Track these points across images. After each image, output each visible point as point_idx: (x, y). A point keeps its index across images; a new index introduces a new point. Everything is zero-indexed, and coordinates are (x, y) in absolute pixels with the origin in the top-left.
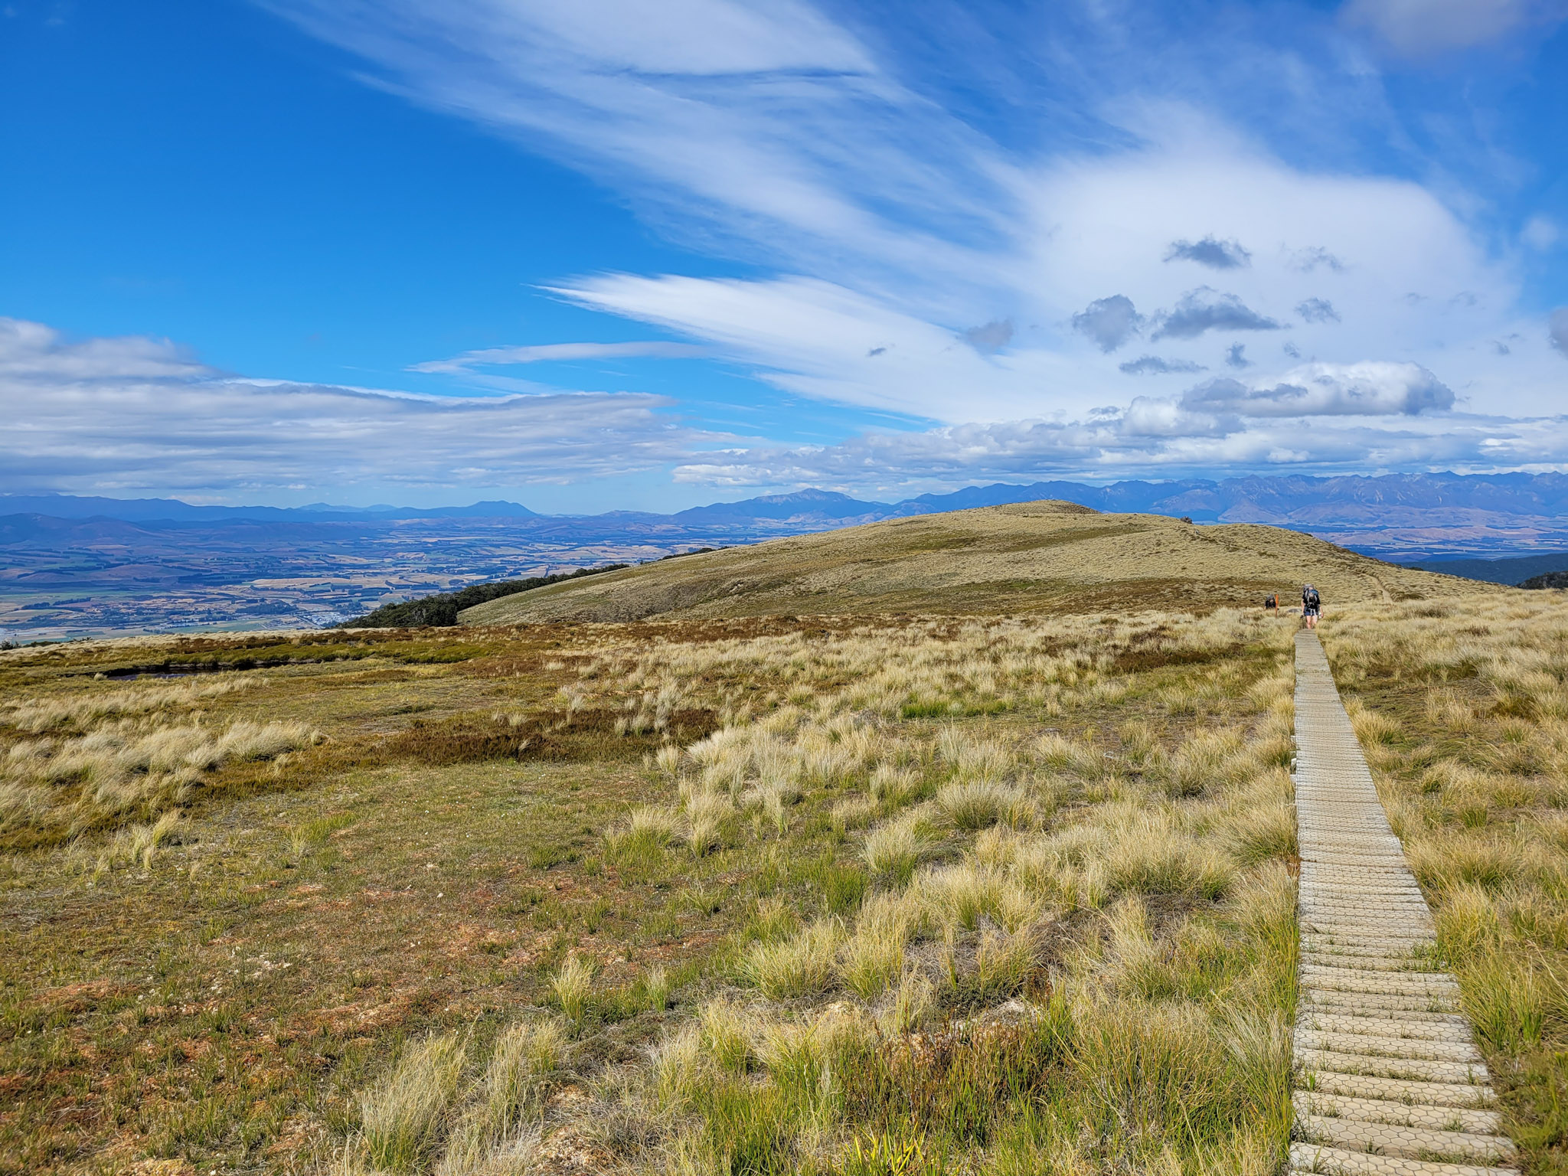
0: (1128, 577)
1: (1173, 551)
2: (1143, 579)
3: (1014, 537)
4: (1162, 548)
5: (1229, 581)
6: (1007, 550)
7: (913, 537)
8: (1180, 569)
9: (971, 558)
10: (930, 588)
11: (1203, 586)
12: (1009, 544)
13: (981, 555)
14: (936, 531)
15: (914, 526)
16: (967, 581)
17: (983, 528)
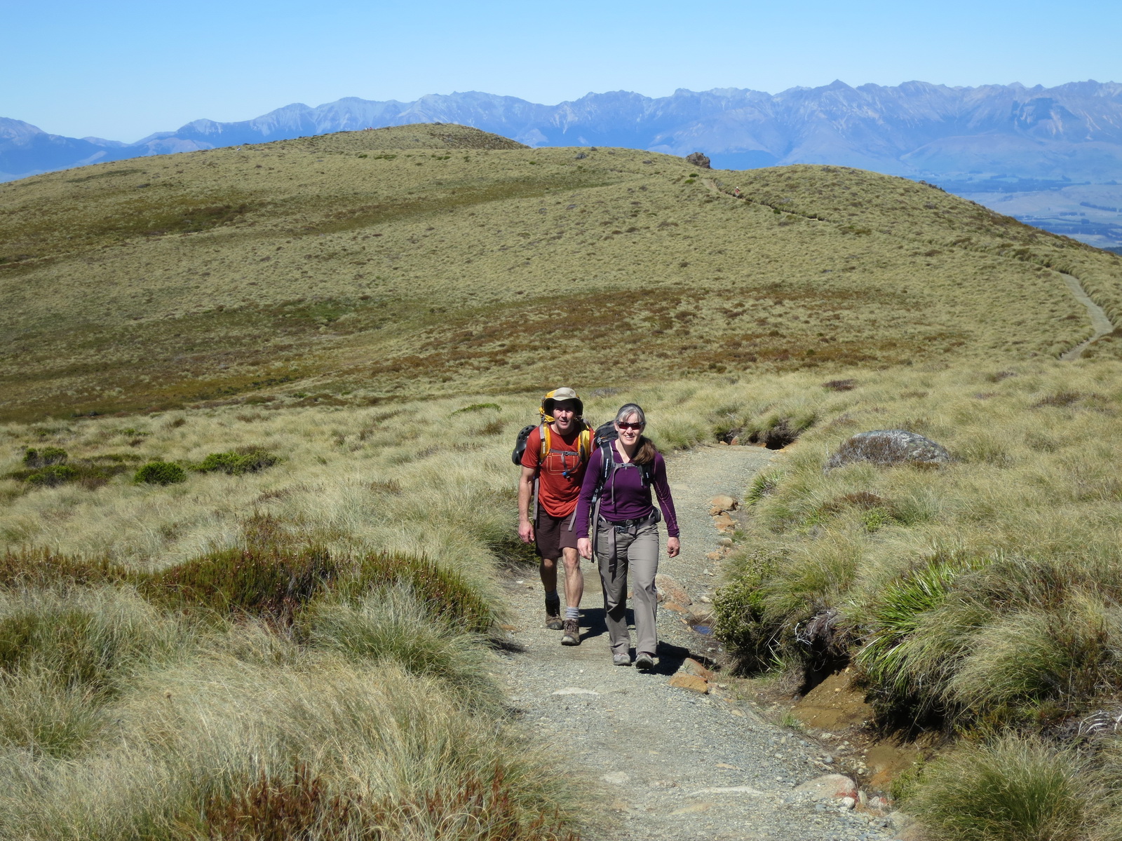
0: (565, 287)
1: (664, 225)
2: (594, 290)
3: (332, 200)
4: (641, 221)
5: (777, 291)
6: (311, 230)
7: (109, 208)
8: (674, 266)
9: (225, 251)
10: (121, 323)
11: (717, 302)
12: (317, 218)
13: (250, 243)
14: (163, 192)
15: (117, 181)
16: (209, 305)
17: (267, 185)
